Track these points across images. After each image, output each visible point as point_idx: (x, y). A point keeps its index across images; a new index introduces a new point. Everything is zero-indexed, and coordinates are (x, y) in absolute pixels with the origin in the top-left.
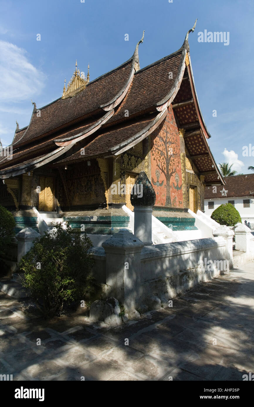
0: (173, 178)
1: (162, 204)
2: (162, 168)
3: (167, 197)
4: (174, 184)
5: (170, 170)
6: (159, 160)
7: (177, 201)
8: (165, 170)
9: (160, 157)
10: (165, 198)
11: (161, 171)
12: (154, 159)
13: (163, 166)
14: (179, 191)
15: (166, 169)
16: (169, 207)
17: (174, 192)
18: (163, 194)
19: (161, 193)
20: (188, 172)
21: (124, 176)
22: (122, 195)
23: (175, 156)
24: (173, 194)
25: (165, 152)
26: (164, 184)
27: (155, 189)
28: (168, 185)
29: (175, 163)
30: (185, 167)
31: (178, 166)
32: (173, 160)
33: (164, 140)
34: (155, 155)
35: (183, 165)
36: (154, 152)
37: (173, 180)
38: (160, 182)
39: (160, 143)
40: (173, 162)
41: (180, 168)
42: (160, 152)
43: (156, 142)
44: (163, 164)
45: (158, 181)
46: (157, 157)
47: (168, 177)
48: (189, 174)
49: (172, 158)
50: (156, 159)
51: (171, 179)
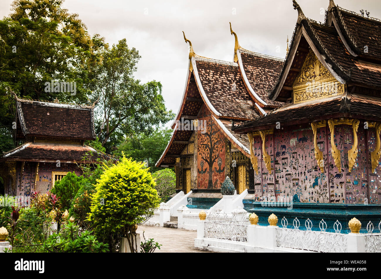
1: (205, 187)
2: (206, 158)
3: (209, 181)
4: (216, 168)
5: (213, 157)
6: (204, 153)
7: (219, 183)
8: (208, 159)
9: (205, 150)
10: (207, 182)
11: (204, 161)
12: (200, 154)
14: (221, 174)
16: (210, 189)
18: (206, 179)
19: (204, 179)
20: (233, 152)
21: (182, 173)
22: (181, 184)
23: (219, 142)
24: (215, 177)
25: (209, 144)
26: (207, 171)
27: (200, 176)
28: (211, 171)
29: (218, 149)
30: (230, 148)
31: (221, 151)
32: (216, 147)
33: (209, 134)
34: (201, 150)
35: (228, 146)
36: (200, 149)
37: (215, 165)
38: (204, 170)
39: (206, 138)
40: (217, 149)
41: (224, 151)
42: (205, 146)
43: (202, 139)
44: (206, 155)
45: (202, 170)
46: (202, 151)
47: (211, 164)
48: (234, 153)
49: (216, 146)
50: (201, 153)
51: (213, 165)
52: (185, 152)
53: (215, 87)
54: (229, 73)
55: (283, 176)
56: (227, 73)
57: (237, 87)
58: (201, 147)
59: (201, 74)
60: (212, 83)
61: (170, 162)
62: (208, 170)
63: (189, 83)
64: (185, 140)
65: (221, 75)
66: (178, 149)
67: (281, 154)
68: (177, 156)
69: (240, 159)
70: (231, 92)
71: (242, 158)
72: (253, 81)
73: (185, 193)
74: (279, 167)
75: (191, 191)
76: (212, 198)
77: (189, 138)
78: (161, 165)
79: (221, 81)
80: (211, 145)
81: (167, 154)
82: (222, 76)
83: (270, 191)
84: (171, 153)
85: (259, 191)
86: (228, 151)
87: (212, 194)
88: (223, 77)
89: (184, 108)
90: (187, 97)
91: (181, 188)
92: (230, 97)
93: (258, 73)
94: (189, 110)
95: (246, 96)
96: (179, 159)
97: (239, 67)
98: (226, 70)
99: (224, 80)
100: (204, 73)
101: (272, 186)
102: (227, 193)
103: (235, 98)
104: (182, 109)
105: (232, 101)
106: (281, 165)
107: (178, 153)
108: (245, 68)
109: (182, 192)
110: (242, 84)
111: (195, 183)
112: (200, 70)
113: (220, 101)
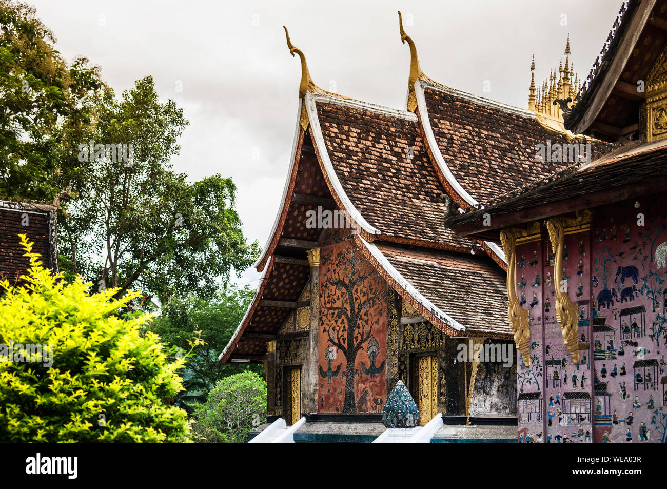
0: (362, 354)
1: (337, 409)
2: (339, 341)
3: (346, 394)
4: (364, 365)
5: (356, 338)
6: (334, 329)
7: (370, 400)
8: (344, 342)
9: (336, 322)
10: (341, 397)
11: (335, 348)
12: (325, 331)
13: (342, 335)
14: (377, 377)
15: (346, 341)
16: (349, 413)
17: (363, 382)
18: (338, 391)
19: (335, 390)
20: (406, 325)
21: (280, 376)
22: (279, 403)
23: (371, 301)
24: (360, 385)
25: (348, 306)
26: (341, 370)
27: (325, 384)
28: (351, 371)
29: (370, 317)
30: (399, 315)
31: (377, 322)
32: (365, 314)
33: (347, 282)
34: (327, 322)
35: (395, 311)
36: (324, 318)
37: (363, 357)
38: (334, 370)
39: (338, 293)
40: (365, 318)
41: (384, 324)
42: (336, 312)
43: (329, 296)
44: (340, 333)
45: (330, 369)
46: (330, 323)
47: (350, 354)
48: (409, 327)
49: (363, 311)
50: (327, 328)
51: (357, 356)
52: (288, 328)
53: (362, 168)
54: (396, 136)
55: (623, 368)
56: (390, 135)
57: (416, 171)
58: (326, 315)
59: (329, 136)
60: (355, 158)
61: (254, 351)
62: (344, 368)
63: (298, 157)
64: (288, 298)
65: (377, 140)
66: (273, 319)
67: (619, 297)
68: (270, 336)
69: (423, 341)
70: (401, 181)
71: (430, 338)
72: (454, 156)
73: (289, 423)
74: (608, 339)
75: (304, 419)
76: (354, 434)
77: (298, 295)
78: (231, 357)
79: (378, 154)
80: (353, 310)
81: (247, 332)
82: (379, 143)
83: (574, 416)
84: (256, 329)
85: (534, 416)
86: (395, 322)
87: (354, 426)
88: (381, 146)
89: (287, 221)
90: (294, 191)
91: (280, 412)
92: (399, 192)
93: (465, 140)
94: (298, 225)
95: (435, 192)
96: (275, 345)
97: (419, 123)
98: (389, 130)
99: (384, 151)
100: (335, 133)
101: (583, 401)
102: (398, 423)
103: (411, 195)
104: (283, 222)
105: (404, 203)
106: (618, 332)
107: (272, 329)
108: (434, 125)
109: (281, 421)
110: (426, 165)
111: (313, 400)
112: (327, 124)
113: (376, 202)
